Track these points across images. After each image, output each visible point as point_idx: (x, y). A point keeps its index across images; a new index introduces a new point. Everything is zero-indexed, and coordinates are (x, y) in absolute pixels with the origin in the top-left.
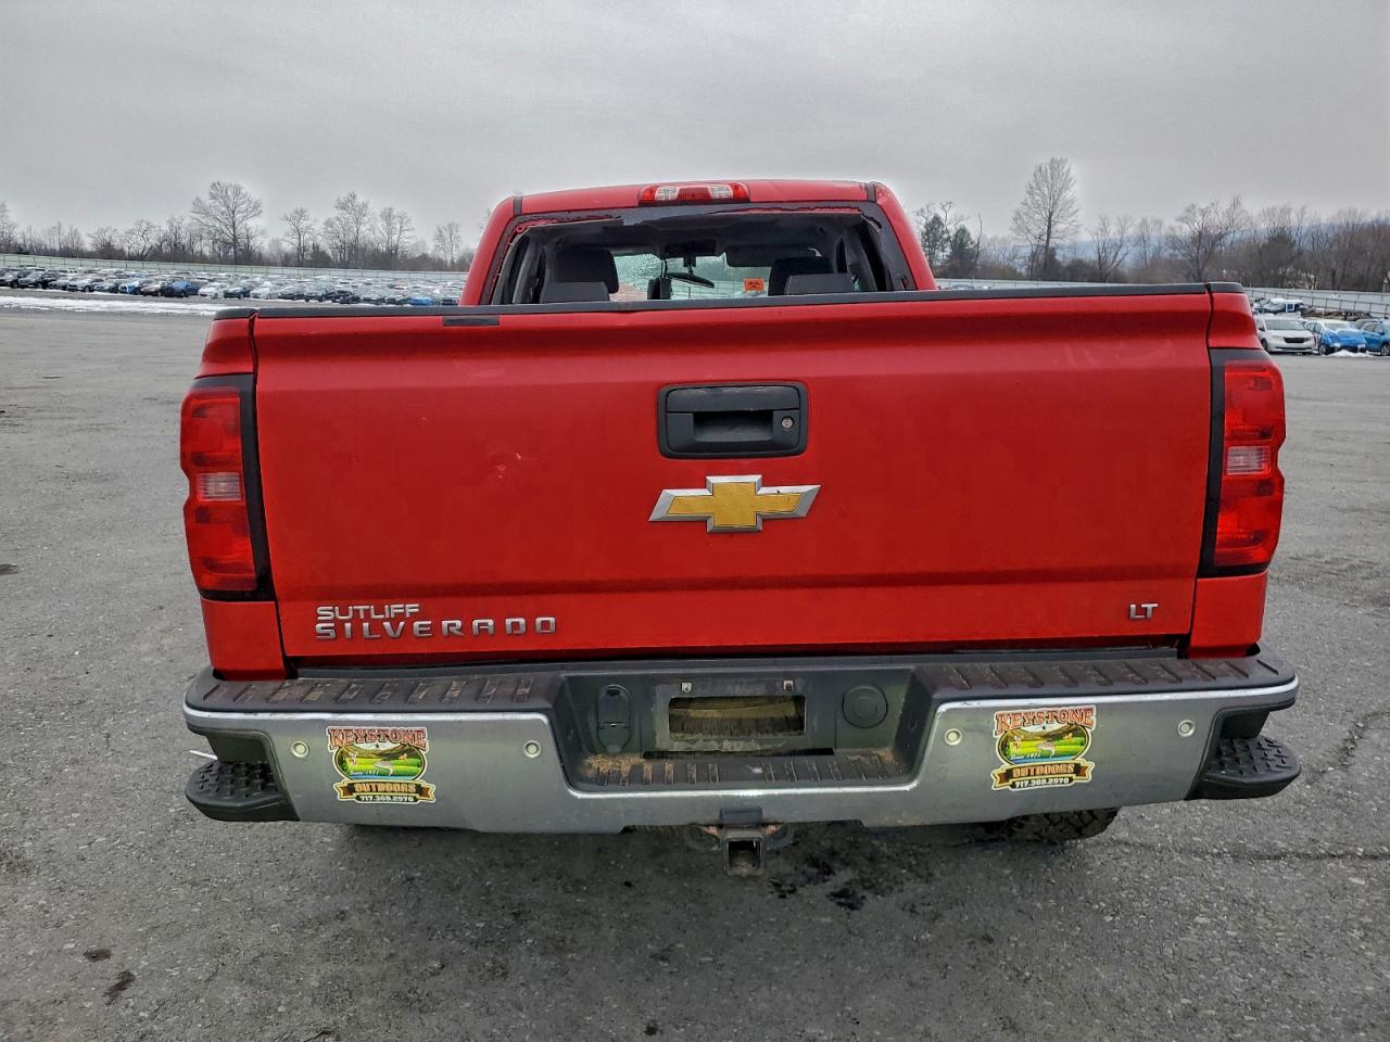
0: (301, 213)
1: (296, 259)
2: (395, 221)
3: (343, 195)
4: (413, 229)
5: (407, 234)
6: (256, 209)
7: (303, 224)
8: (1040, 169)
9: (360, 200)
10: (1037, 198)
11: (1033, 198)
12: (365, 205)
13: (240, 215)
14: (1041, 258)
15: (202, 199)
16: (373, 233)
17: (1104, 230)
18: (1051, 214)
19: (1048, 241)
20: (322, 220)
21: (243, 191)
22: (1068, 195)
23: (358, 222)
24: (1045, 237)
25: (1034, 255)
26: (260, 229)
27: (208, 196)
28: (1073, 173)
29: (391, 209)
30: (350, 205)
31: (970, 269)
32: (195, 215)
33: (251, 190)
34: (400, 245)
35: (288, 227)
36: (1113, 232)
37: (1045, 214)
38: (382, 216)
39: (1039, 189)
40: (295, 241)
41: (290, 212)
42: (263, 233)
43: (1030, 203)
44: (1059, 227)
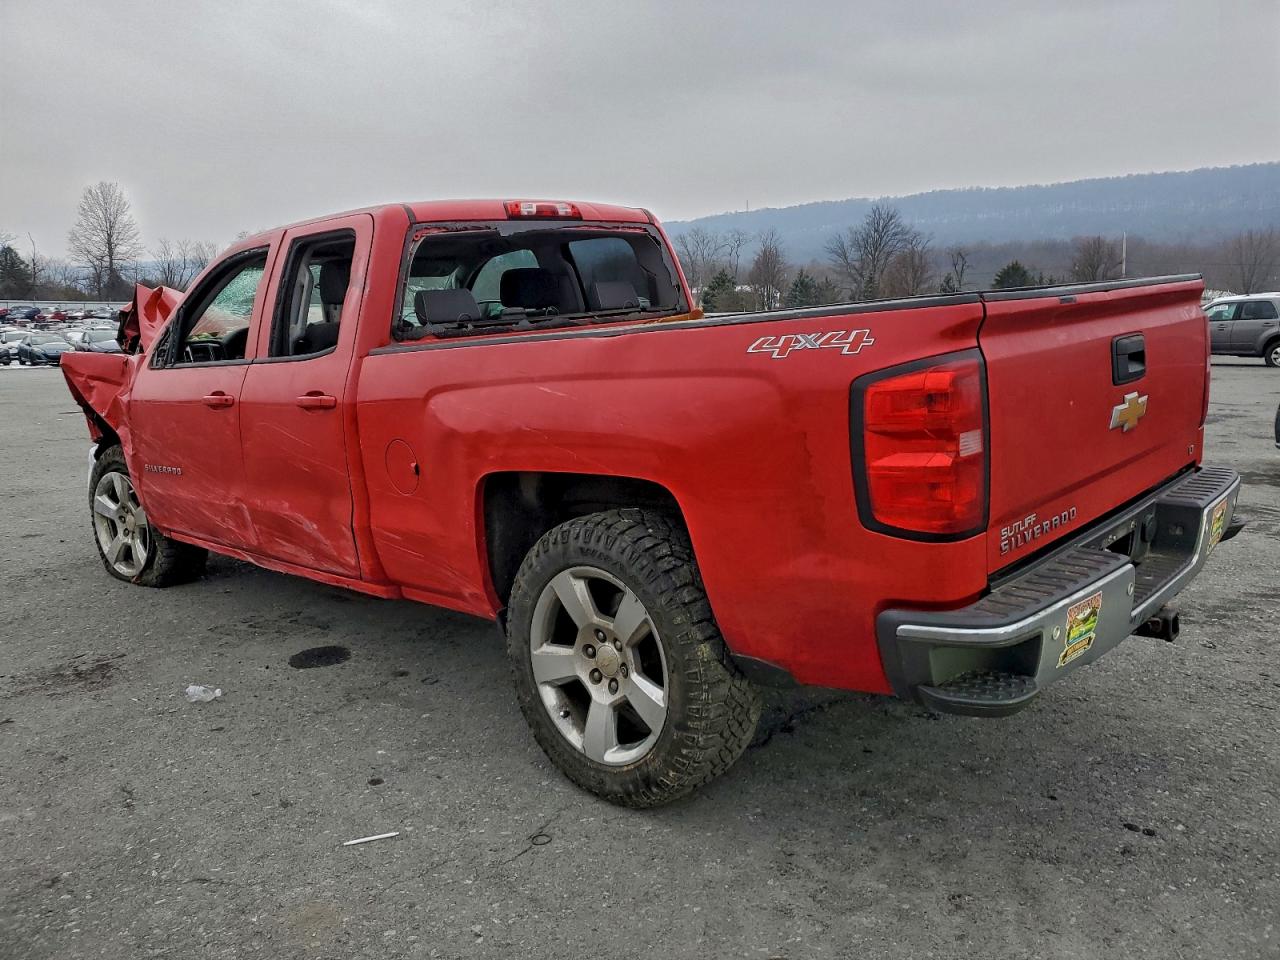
8: (90, 192)
10: (92, 220)
11: (88, 220)
14: (106, 279)
17: (166, 252)
18: (110, 236)
19: (111, 262)
22: (124, 218)
24: (107, 259)
25: (98, 277)
28: (126, 196)
31: (29, 290)
36: (175, 255)
37: (104, 236)
39: (92, 211)
43: (84, 224)
44: (120, 249)
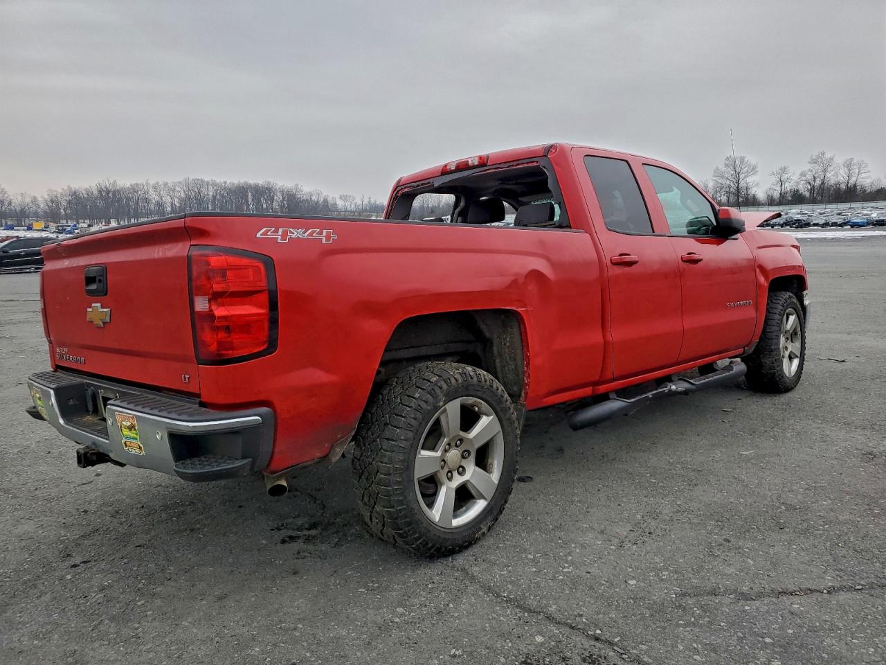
0: (784, 170)
1: (778, 201)
2: (855, 167)
3: (815, 154)
4: (869, 171)
5: (864, 175)
6: (754, 170)
7: (785, 177)
9: (828, 156)
12: (831, 159)
13: (743, 175)
15: (720, 167)
16: (837, 177)
20: (798, 173)
21: (746, 160)
23: (825, 171)
26: (756, 183)
27: (723, 165)
29: (852, 159)
30: (820, 160)
32: (714, 178)
33: (751, 159)
34: (858, 183)
35: (775, 179)
38: (844, 165)
40: (779, 189)
41: (776, 168)
42: (757, 185)
